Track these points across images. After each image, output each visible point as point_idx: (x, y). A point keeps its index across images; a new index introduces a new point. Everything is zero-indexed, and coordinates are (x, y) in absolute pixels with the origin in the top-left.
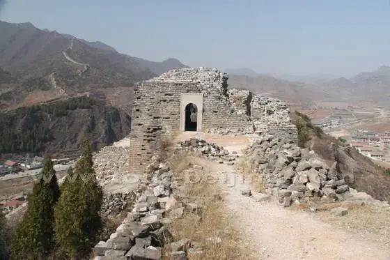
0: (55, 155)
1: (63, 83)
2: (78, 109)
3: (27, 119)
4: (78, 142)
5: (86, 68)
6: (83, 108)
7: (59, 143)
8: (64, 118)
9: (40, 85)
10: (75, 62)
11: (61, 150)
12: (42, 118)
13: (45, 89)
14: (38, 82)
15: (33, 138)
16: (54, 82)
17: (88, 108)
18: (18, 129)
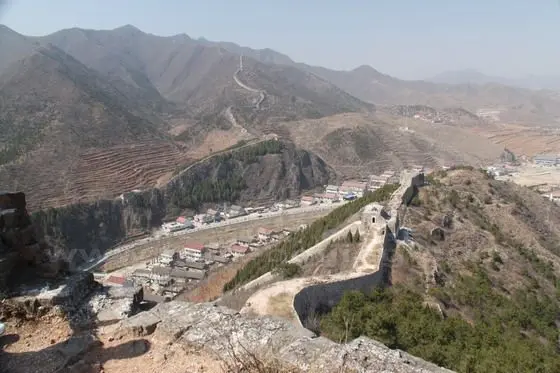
0: (250, 203)
1: (241, 120)
2: (268, 155)
3: (221, 168)
4: (270, 190)
5: (263, 96)
6: (273, 153)
7: (252, 191)
8: (255, 165)
9: (218, 123)
10: (249, 89)
11: (255, 198)
12: (234, 165)
13: (225, 128)
14: (215, 119)
15: (228, 186)
16: (233, 120)
17: (278, 152)
18: (214, 179)
